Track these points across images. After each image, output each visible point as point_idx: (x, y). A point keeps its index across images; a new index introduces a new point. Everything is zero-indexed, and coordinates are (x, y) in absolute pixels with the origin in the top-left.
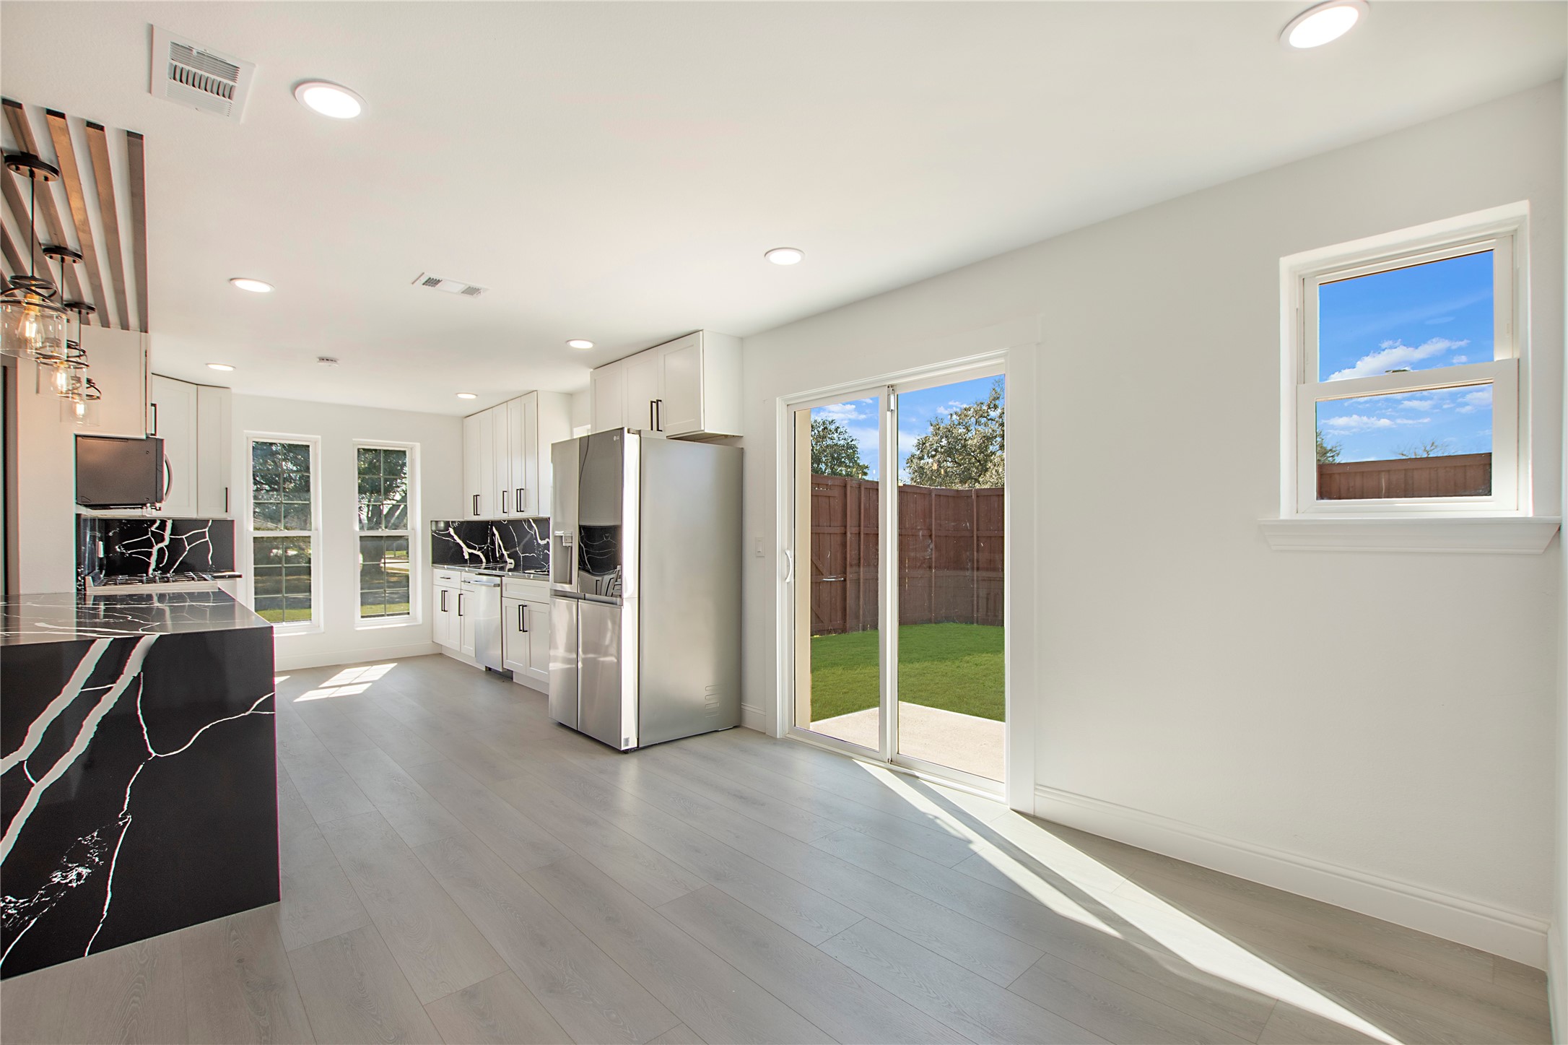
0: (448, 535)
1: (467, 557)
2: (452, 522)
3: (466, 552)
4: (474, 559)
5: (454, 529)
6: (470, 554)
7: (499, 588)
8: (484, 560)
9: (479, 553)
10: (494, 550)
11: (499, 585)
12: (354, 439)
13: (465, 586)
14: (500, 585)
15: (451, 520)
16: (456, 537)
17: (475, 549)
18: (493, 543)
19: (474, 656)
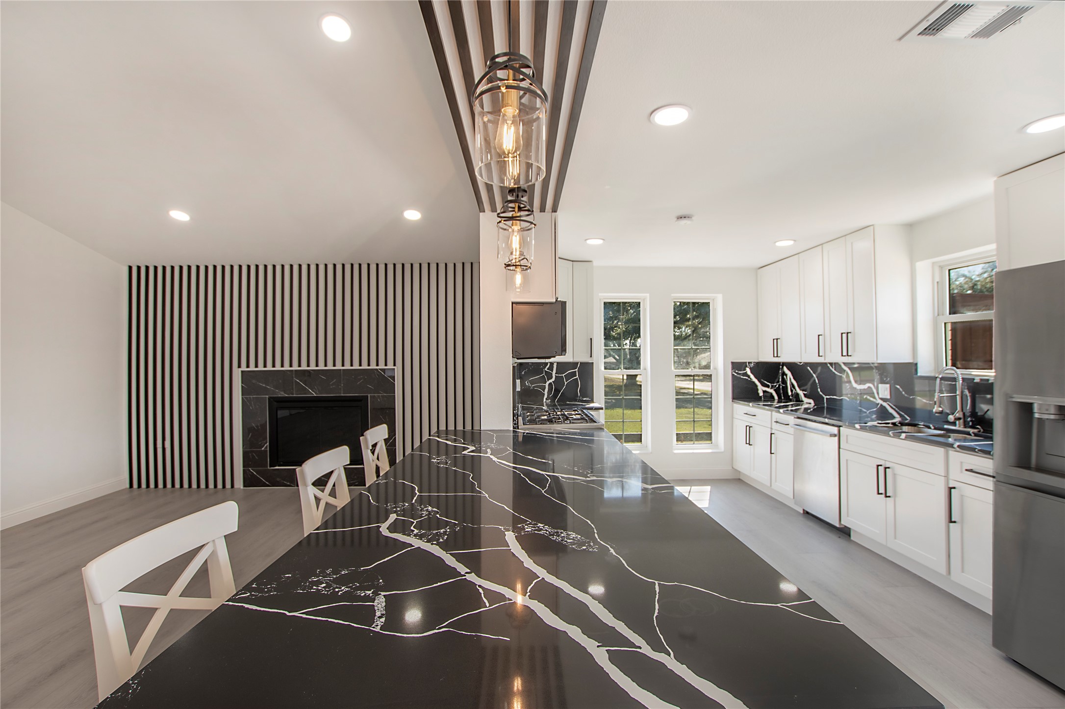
0: (746, 374)
1: (761, 394)
2: (749, 363)
3: (761, 389)
4: (769, 397)
5: (750, 368)
6: (764, 392)
7: (836, 438)
8: (776, 397)
9: (772, 391)
10: (785, 389)
11: (835, 435)
12: (672, 295)
13: (778, 426)
14: (839, 435)
15: (748, 361)
16: (752, 376)
17: (768, 386)
18: (784, 382)
19: (792, 498)
